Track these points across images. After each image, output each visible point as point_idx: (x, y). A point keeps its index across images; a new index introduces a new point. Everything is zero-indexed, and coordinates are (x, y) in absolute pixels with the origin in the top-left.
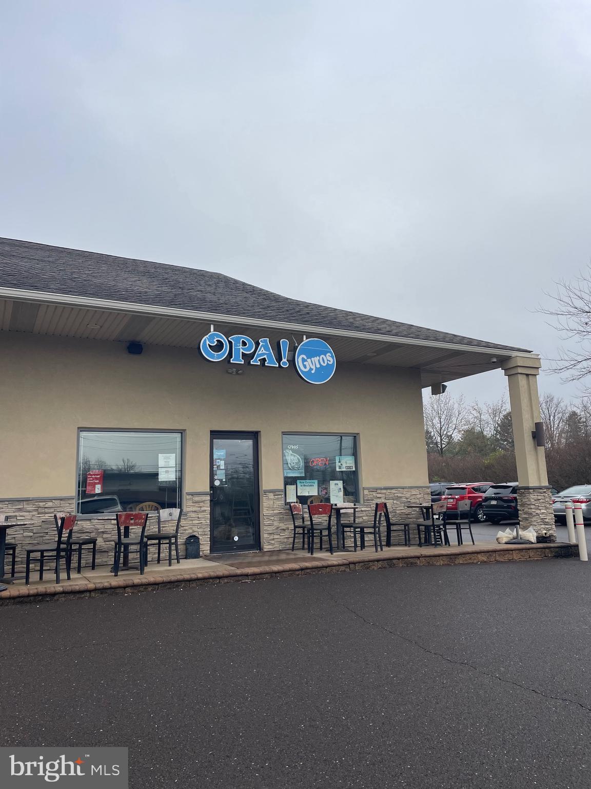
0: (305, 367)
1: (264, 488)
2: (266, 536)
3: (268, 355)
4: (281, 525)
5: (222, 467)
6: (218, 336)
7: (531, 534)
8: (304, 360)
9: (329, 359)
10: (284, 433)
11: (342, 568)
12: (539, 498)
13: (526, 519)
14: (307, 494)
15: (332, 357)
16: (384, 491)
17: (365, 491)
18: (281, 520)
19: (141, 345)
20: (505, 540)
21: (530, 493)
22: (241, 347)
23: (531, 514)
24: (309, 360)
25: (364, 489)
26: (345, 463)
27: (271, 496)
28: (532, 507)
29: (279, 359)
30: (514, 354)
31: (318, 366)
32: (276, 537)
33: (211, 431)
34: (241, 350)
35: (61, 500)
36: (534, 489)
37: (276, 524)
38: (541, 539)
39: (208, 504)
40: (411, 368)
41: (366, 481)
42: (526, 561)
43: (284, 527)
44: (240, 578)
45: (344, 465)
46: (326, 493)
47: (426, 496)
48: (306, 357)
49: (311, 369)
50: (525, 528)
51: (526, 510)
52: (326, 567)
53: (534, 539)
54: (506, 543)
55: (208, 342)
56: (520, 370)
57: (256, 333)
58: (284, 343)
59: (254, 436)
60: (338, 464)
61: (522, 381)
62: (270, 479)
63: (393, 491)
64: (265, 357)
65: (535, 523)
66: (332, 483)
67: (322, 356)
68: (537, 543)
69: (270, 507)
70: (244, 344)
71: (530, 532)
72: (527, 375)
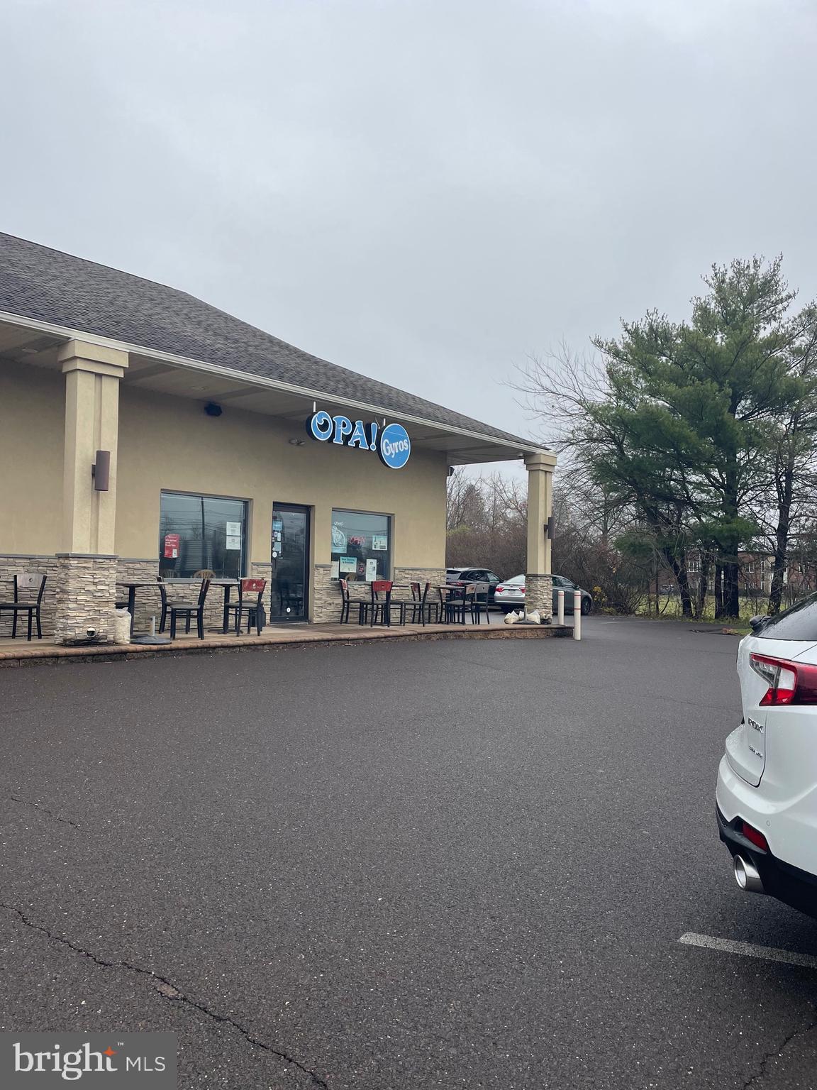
0: (387, 452)
1: (316, 562)
2: (315, 609)
3: (362, 437)
4: (328, 599)
5: (279, 540)
6: (326, 416)
7: (536, 616)
8: (387, 445)
9: (405, 445)
10: (334, 509)
11: (413, 638)
12: (544, 585)
13: (531, 603)
14: (347, 571)
15: (408, 443)
16: (411, 572)
17: (396, 571)
18: (328, 594)
19: (220, 408)
20: (512, 621)
21: (537, 580)
22: (342, 427)
23: (537, 599)
24: (391, 445)
25: (395, 568)
26: (380, 543)
27: (321, 570)
28: (539, 592)
29: (369, 442)
30: (539, 451)
31: (397, 452)
32: (324, 610)
33: (274, 502)
34: (342, 431)
35: (147, 562)
36: (541, 576)
37: (324, 598)
38: (543, 621)
39: (270, 576)
40: (442, 451)
41: (397, 561)
42: (535, 639)
43: (331, 602)
44: (343, 642)
45: (379, 545)
46: (363, 571)
47: (442, 579)
48: (389, 441)
49: (392, 454)
50: (530, 611)
51: (532, 595)
52: (402, 636)
53: (538, 621)
54: (514, 623)
55: (317, 421)
56: (542, 467)
57: (353, 414)
58: (374, 427)
59: (308, 510)
60: (374, 543)
61: (542, 475)
62: (320, 554)
63: (418, 572)
64: (359, 439)
65: (539, 607)
66: (368, 561)
67: (401, 442)
68: (541, 624)
69: (319, 582)
70: (344, 425)
71: (535, 614)
72: (546, 472)
